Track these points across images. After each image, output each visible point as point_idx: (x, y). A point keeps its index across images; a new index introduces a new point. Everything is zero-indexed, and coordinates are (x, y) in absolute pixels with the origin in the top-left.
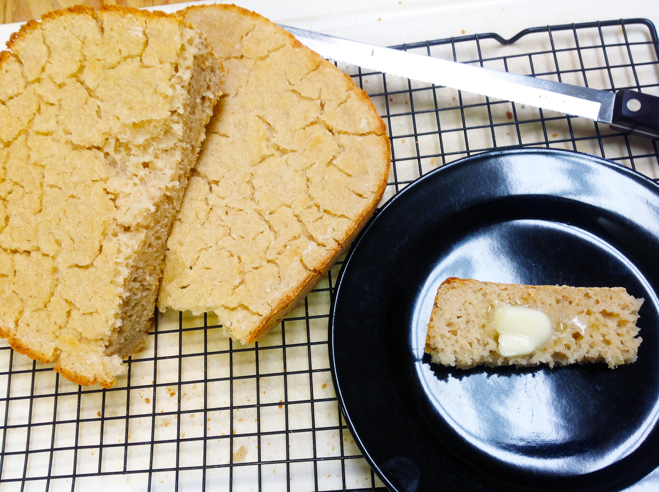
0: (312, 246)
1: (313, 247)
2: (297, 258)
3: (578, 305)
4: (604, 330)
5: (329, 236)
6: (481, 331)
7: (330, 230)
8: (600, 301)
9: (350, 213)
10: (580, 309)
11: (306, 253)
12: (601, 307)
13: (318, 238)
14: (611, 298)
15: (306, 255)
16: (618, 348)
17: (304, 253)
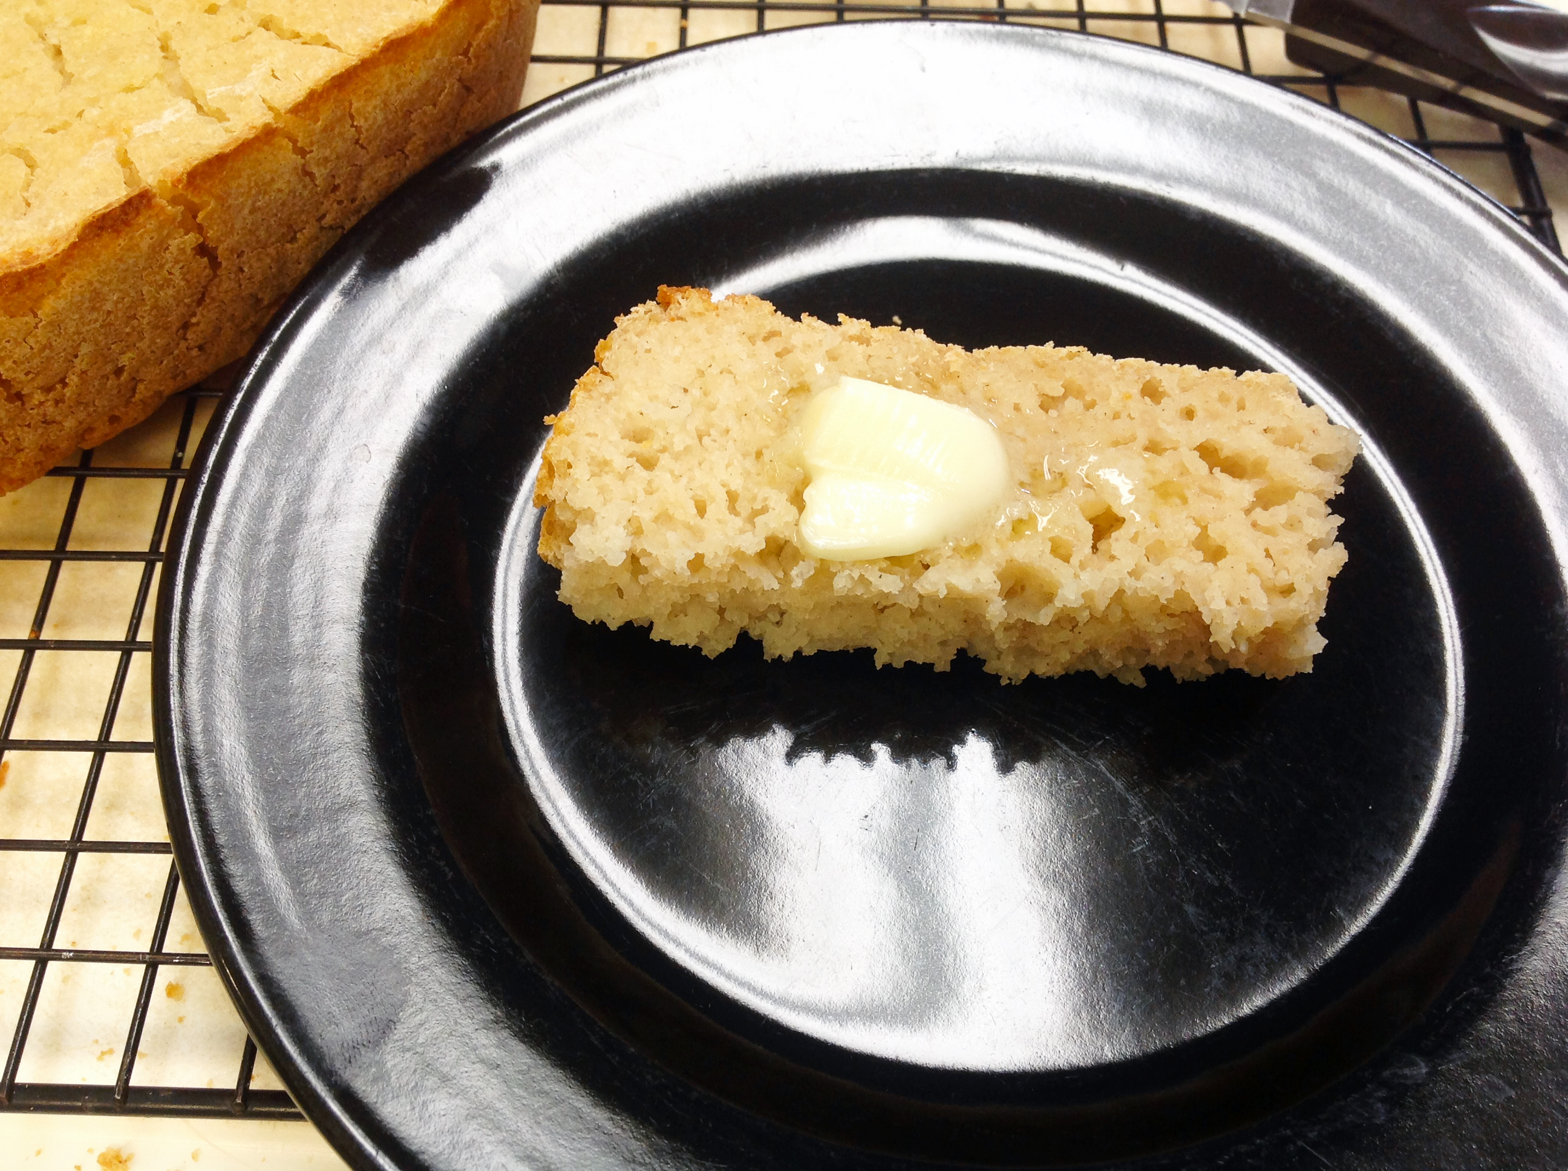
0: (178, 111)
1: (178, 115)
2: (111, 144)
3: (1116, 416)
4: (1201, 506)
5: (250, 89)
6: (750, 463)
7: (259, 71)
8: (1200, 414)
9: (348, 34)
10: (1121, 427)
11: (147, 132)
12: (1201, 431)
13: (208, 92)
14: (1241, 407)
15: (146, 136)
16: (1251, 570)
17: (139, 130)
